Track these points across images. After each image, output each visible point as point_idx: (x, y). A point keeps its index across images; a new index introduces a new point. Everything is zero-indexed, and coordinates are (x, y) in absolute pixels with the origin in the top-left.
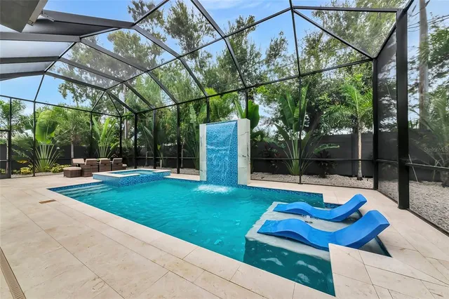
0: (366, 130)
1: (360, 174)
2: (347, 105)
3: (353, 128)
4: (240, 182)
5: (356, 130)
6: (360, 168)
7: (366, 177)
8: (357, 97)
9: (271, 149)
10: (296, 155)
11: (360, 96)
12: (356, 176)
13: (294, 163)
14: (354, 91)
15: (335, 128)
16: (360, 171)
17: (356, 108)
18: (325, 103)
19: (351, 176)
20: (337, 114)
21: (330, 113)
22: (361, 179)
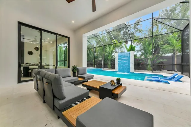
0: (179, 54)
1: (176, 70)
2: (171, 45)
3: (173, 53)
4: (131, 71)
5: (174, 54)
6: (176, 68)
7: (178, 71)
8: (175, 42)
9: (139, 61)
10: (149, 63)
11: (176, 42)
12: (174, 71)
13: (149, 66)
14: (173, 40)
15: (165, 53)
16: (176, 69)
17: (174, 46)
18: (162, 44)
19: (172, 71)
20: (167, 49)
21: (164, 49)
22: (176, 72)
